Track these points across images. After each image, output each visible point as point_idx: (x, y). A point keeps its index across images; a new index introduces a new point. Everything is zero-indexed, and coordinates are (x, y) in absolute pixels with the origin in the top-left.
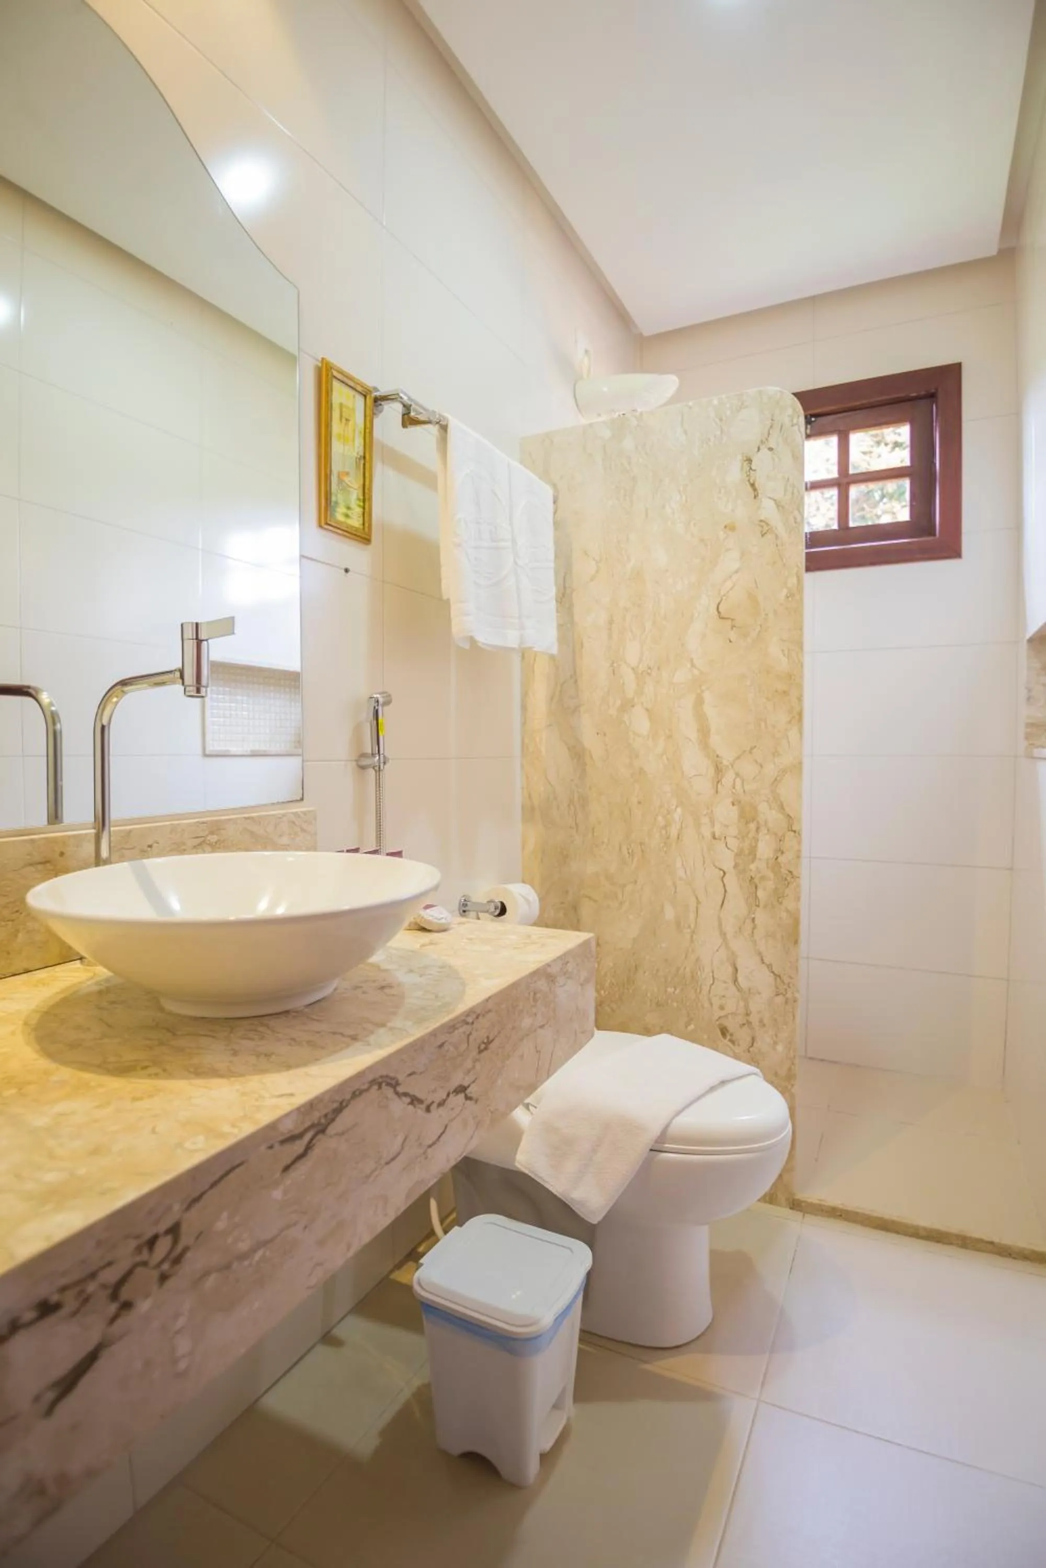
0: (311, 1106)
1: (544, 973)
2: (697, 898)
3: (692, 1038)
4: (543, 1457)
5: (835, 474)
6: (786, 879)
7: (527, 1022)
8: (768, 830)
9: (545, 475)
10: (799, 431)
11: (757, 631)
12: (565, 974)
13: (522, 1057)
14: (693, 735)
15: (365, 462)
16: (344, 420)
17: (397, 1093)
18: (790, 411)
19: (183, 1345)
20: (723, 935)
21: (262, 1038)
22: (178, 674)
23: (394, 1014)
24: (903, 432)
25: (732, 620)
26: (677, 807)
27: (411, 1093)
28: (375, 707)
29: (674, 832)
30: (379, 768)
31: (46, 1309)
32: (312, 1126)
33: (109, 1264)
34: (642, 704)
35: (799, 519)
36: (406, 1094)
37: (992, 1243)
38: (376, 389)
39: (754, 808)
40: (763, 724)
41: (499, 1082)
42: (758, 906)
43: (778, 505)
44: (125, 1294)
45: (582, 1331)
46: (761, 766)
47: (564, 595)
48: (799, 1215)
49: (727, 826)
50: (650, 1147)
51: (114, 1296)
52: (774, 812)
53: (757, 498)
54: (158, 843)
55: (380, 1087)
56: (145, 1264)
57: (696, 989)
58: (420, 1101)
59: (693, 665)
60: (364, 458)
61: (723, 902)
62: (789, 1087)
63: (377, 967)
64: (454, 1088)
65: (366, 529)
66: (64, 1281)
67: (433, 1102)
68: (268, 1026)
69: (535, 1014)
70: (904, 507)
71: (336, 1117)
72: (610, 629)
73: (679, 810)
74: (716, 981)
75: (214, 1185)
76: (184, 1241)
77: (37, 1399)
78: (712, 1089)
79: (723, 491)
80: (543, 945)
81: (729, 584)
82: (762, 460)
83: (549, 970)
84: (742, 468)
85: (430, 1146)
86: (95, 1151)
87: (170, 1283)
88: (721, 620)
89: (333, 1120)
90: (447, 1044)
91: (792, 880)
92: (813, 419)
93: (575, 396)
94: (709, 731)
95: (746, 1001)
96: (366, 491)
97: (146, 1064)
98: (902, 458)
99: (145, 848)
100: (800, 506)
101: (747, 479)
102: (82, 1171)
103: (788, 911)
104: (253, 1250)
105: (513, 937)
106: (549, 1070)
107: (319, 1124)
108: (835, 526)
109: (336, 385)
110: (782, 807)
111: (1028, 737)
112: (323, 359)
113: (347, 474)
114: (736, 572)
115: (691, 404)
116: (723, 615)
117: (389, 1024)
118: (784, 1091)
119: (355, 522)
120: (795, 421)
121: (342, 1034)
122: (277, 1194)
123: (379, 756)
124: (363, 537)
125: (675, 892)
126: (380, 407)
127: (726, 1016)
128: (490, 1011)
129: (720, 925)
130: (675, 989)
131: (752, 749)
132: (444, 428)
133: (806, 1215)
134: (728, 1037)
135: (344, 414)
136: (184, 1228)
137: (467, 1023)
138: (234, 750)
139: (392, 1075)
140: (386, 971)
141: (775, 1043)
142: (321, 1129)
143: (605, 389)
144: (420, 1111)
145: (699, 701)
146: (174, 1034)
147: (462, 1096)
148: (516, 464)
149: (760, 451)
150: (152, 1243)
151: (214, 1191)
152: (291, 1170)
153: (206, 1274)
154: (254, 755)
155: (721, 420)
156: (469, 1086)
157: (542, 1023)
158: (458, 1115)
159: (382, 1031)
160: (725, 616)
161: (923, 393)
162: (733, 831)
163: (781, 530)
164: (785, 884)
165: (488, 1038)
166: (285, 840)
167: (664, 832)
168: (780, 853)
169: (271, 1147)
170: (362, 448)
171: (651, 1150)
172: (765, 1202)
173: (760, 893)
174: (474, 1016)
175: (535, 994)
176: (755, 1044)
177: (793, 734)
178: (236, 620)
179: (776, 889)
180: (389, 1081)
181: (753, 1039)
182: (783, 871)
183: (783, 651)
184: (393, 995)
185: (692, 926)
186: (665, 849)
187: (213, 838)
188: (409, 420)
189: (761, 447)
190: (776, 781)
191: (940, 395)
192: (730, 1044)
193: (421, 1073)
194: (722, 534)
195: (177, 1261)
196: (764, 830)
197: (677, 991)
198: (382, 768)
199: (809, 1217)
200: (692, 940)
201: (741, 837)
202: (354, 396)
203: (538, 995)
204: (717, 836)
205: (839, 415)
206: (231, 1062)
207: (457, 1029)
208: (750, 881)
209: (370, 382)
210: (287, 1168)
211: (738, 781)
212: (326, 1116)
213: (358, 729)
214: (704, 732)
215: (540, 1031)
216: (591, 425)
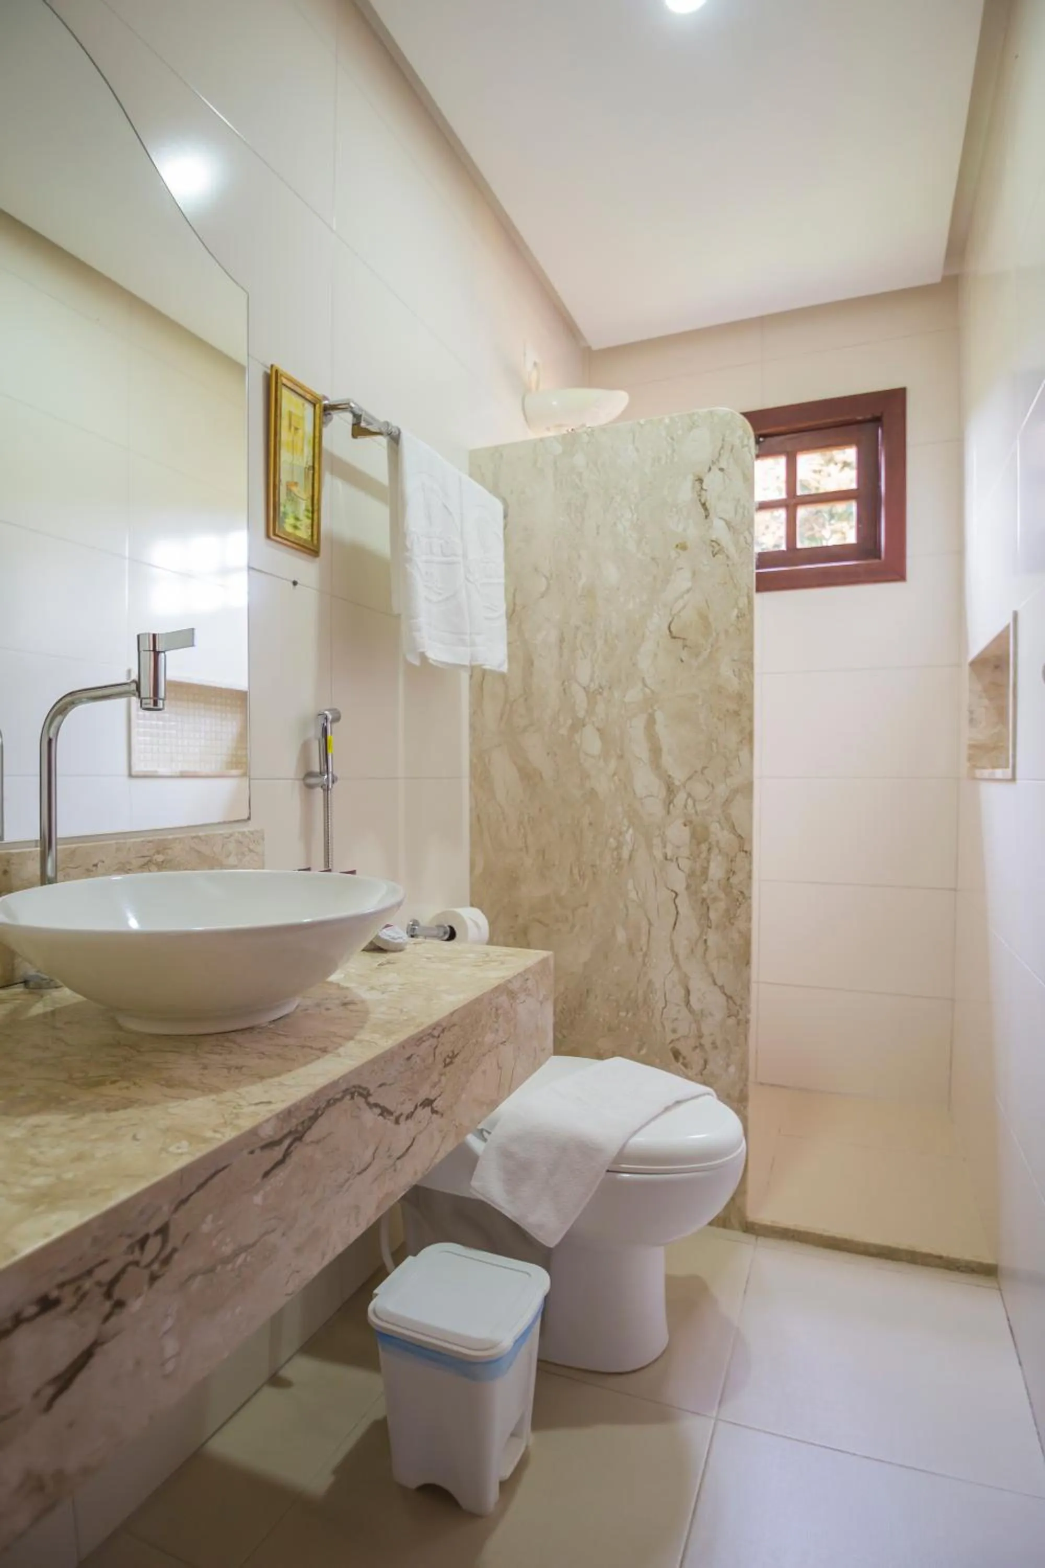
0: (289, 1113)
1: (504, 989)
2: (649, 920)
3: (646, 1061)
4: (503, 1484)
5: (783, 495)
6: (738, 900)
7: (489, 1038)
8: (720, 851)
9: (495, 490)
10: (750, 452)
11: (709, 650)
12: (525, 990)
13: (484, 1072)
14: (645, 755)
15: (314, 472)
16: (293, 429)
17: (368, 1104)
18: (740, 432)
19: (171, 1346)
20: (675, 957)
21: (230, 1053)
22: (134, 687)
23: (362, 1027)
24: (850, 454)
25: (684, 639)
26: (629, 827)
27: (382, 1105)
28: (324, 724)
29: (625, 854)
30: (328, 786)
31: (47, 1304)
32: (290, 1133)
33: (105, 1261)
34: (593, 723)
35: (749, 540)
36: (376, 1105)
37: (940, 1257)
38: (325, 398)
39: (706, 828)
40: (714, 745)
41: (464, 1096)
42: (710, 927)
43: (728, 524)
44: (117, 1293)
45: (539, 1361)
46: (713, 786)
47: (514, 611)
48: (752, 1238)
49: (678, 847)
50: (607, 1168)
51: (108, 1295)
52: (725, 832)
53: (708, 517)
54: (103, 862)
55: (352, 1098)
56: (136, 1263)
57: (648, 1014)
58: (391, 1113)
59: (645, 685)
60: (313, 467)
61: (675, 924)
62: (742, 1108)
63: (338, 986)
64: (421, 1101)
65: (315, 542)
66: (61, 1277)
67: (401, 1114)
68: (235, 1042)
69: (497, 1030)
70: (851, 528)
71: (313, 1124)
72: (561, 648)
73: (631, 831)
74: (668, 1004)
75: (200, 1187)
76: (172, 1243)
77: (37, 1394)
78: (667, 1109)
79: (674, 510)
80: (502, 963)
81: (681, 603)
82: (713, 481)
83: (510, 986)
84: (693, 487)
85: (398, 1158)
86: (80, 1158)
87: (159, 1284)
88: (673, 640)
89: (309, 1128)
90: (414, 1056)
91: (744, 901)
92: (761, 439)
93: (524, 409)
94: (660, 750)
95: (698, 1022)
96: (316, 501)
97: (114, 1078)
98: (848, 479)
99: (91, 867)
100: (750, 525)
101: (699, 498)
102: (69, 1176)
103: (740, 932)
104: (236, 1254)
105: (471, 955)
106: (510, 1087)
107: (296, 1131)
108: (783, 547)
109: (285, 393)
110: (733, 829)
111: (970, 758)
112: (272, 366)
113: (296, 484)
114: (688, 591)
115: (642, 422)
116: (674, 634)
117: (358, 1037)
118: (737, 1112)
119: (304, 533)
120: (746, 442)
121: (311, 1048)
122: (258, 1199)
123: (328, 774)
124: (311, 549)
125: (627, 915)
126: (329, 416)
127: (678, 1039)
128: (454, 1025)
129: (672, 947)
130: (627, 1013)
131: (704, 768)
132: (395, 439)
133: (759, 1238)
134: (681, 1060)
135: (293, 423)
136: (172, 1229)
137: (433, 1037)
138: (162, 771)
139: (364, 1085)
140: (347, 988)
141: (728, 1065)
142: (298, 1136)
143: (554, 403)
144: (389, 1123)
145: (651, 722)
146: (138, 1051)
147: (428, 1109)
148: (466, 478)
149: (711, 471)
150: (143, 1243)
151: (201, 1193)
152: (271, 1175)
153: (192, 1276)
154: (183, 776)
155: (672, 439)
156: (435, 1099)
157: (504, 1040)
158: (425, 1128)
159: (351, 1044)
160: (677, 636)
161: (869, 416)
162: (685, 852)
163: (732, 550)
164: (736, 905)
165: (453, 1052)
166: (232, 860)
167: (615, 853)
168: (732, 873)
169: (252, 1152)
170: (310, 459)
171: (608, 1171)
172: (718, 1226)
173: (713, 915)
174: (440, 1029)
175: (497, 1010)
176: (708, 1067)
177: (744, 754)
178: (196, 632)
179: (727, 910)
180: (361, 1091)
181: (706, 1062)
182: (735, 891)
183: (734, 671)
184: (357, 1011)
185: (644, 949)
186: (616, 871)
187: (160, 858)
188: (359, 430)
189: (712, 468)
190: (727, 802)
191: (885, 420)
192: (682, 1068)
193: (390, 1085)
194: (673, 554)
195: (166, 1261)
196: (715, 851)
197: (630, 1015)
198: (330, 787)
199: (761, 1240)
200: (644, 964)
201: (693, 857)
202: (303, 405)
203: (499, 1012)
204: (669, 858)
205: (788, 436)
206: (202, 1074)
207: (424, 1041)
208: (702, 903)
209: (319, 391)
210: (266, 1174)
211: (690, 802)
212: (303, 1122)
213: (305, 747)
214: (656, 751)
215: (501, 1047)
216: (542, 440)
